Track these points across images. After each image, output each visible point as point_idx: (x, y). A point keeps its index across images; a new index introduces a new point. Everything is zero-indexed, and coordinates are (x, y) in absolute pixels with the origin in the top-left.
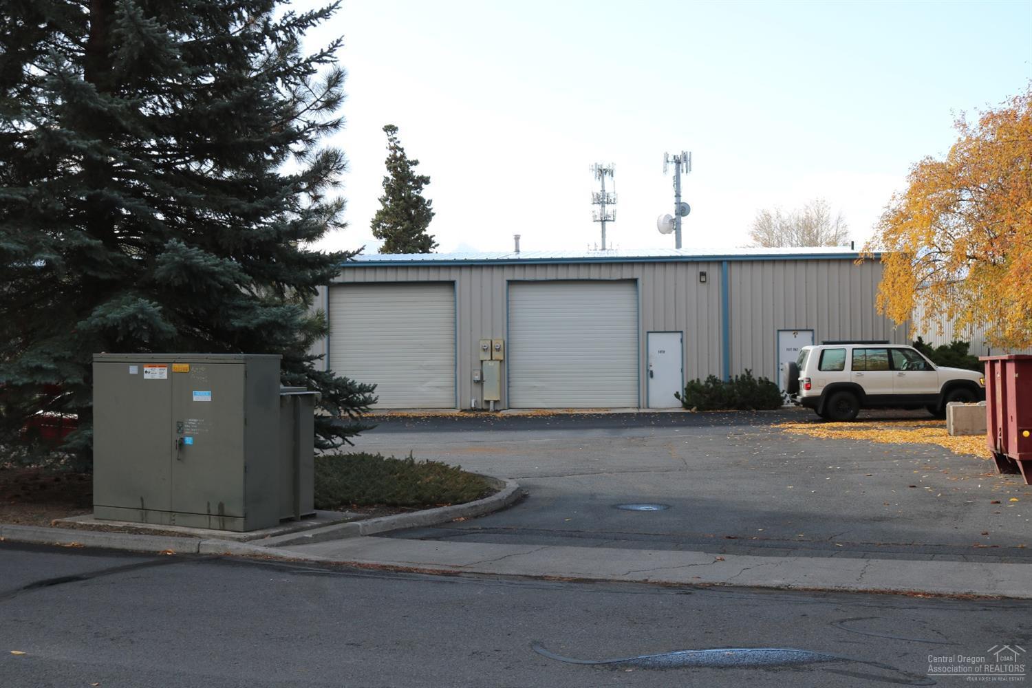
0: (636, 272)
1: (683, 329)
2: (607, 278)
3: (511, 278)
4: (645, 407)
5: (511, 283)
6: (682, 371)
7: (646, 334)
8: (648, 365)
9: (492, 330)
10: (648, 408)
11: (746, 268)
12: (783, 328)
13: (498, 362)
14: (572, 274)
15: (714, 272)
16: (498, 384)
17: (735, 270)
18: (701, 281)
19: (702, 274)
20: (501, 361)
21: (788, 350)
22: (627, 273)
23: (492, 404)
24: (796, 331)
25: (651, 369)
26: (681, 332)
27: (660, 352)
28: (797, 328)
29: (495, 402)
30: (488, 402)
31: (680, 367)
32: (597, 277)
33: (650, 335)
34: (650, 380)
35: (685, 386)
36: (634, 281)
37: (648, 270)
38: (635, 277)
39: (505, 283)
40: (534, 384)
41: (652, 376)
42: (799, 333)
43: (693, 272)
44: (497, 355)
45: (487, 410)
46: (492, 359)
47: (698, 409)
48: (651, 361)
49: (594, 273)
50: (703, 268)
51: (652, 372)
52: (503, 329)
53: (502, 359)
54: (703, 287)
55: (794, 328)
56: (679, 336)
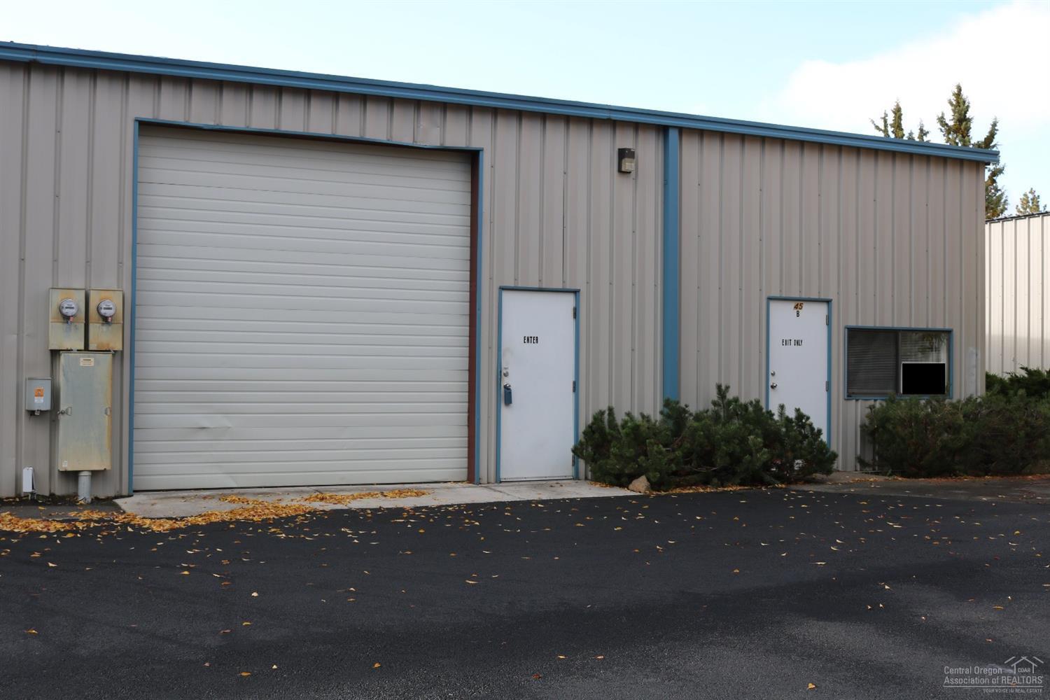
0: (478, 134)
1: (580, 285)
2: (407, 140)
3: (147, 115)
4: (492, 479)
5: (149, 128)
6: (575, 389)
7: (496, 291)
8: (500, 374)
9: (88, 262)
10: (499, 481)
11: (712, 150)
12: (777, 294)
13: (109, 357)
14: (320, 119)
15: (648, 150)
16: (106, 420)
17: (690, 152)
18: (620, 171)
19: (623, 154)
20: (117, 355)
21: (786, 342)
22: (456, 133)
23: (84, 481)
24: (799, 302)
25: (505, 381)
26: (576, 292)
27: (527, 340)
28: (804, 296)
29: (94, 474)
30: (73, 476)
31: (572, 379)
32: (381, 137)
33: (506, 295)
34: (505, 411)
35: (582, 428)
36: (471, 158)
37: (507, 130)
38: (475, 145)
39: (131, 128)
40: (203, 421)
41: (508, 401)
42: (806, 306)
43: (605, 145)
44: (100, 334)
45: (70, 501)
46: (86, 348)
47: (654, 486)
48: (508, 362)
49: (376, 125)
50: (626, 140)
51: (507, 388)
52: (120, 263)
53: (118, 347)
54: (625, 185)
55: (796, 295)
56: (569, 300)
